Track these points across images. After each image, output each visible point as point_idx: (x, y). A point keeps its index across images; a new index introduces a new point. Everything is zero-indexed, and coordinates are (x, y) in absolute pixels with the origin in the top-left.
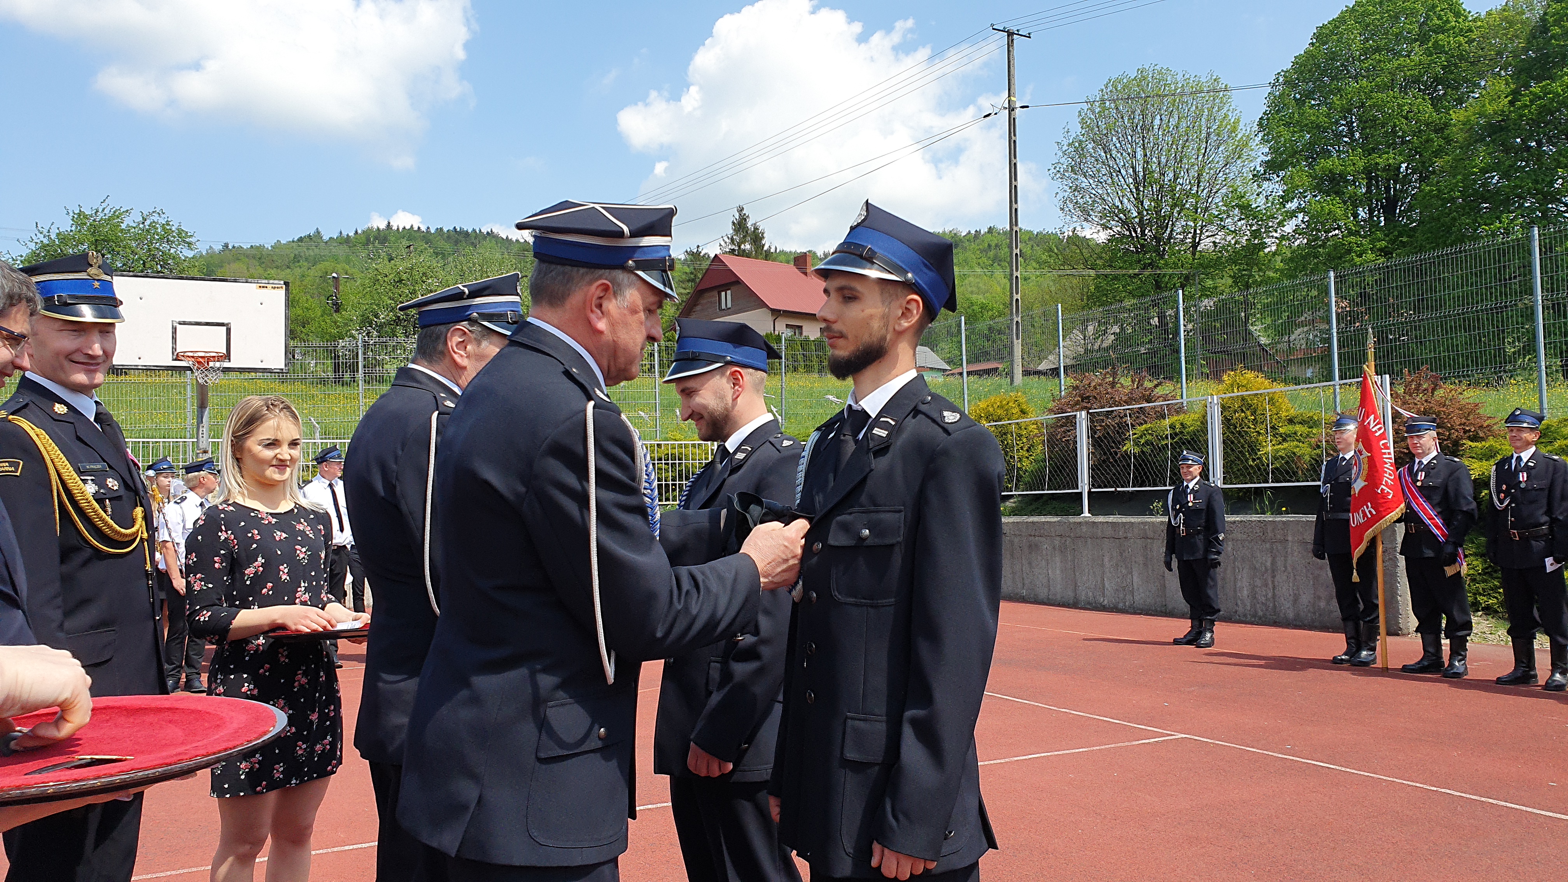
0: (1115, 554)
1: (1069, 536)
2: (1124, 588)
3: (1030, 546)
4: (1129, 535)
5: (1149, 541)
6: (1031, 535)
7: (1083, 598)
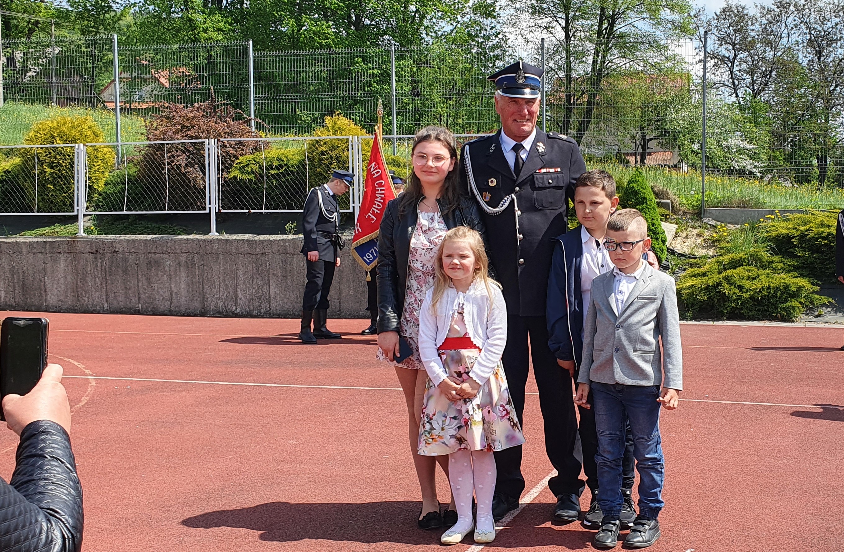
0: (250, 268)
1: (197, 253)
2: (259, 298)
3: (149, 263)
4: (266, 251)
5: (288, 255)
6: (149, 253)
7: (212, 307)
